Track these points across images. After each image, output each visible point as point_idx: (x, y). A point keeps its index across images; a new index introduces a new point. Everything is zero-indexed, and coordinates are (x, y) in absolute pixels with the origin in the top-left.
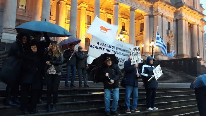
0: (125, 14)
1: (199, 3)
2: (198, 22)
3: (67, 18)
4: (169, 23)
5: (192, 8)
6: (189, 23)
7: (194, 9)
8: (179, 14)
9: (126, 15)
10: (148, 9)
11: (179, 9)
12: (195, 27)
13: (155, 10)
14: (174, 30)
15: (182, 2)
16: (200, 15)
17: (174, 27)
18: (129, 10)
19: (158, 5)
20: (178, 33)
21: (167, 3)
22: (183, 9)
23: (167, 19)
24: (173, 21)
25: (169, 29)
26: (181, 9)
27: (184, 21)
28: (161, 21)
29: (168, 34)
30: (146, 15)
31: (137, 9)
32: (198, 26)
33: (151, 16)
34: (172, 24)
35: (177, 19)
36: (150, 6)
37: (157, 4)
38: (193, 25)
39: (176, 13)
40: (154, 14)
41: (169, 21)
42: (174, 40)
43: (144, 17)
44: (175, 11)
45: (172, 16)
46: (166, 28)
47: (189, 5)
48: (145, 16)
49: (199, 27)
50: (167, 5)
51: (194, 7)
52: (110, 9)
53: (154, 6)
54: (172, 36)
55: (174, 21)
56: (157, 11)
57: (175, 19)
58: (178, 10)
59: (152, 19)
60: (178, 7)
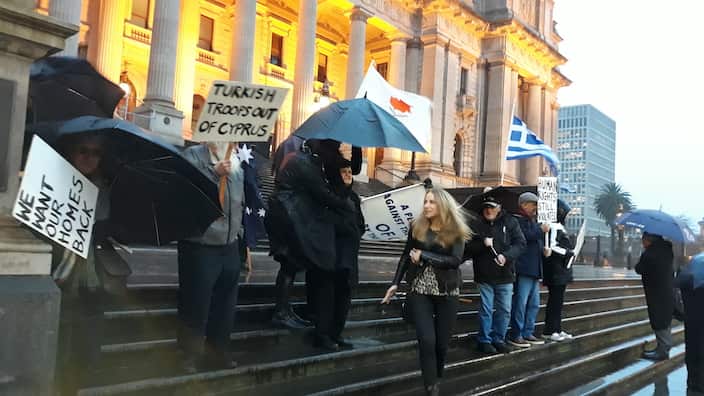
0: (328, 27)
1: (551, 16)
2: (546, 77)
3: (129, 18)
4: (464, 72)
5: (533, 33)
6: (520, 77)
7: (538, 34)
8: (495, 47)
9: (333, 31)
10: (407, 21)
11: (498, 31)
12: (536, 92)
13: (426, 25)
14: (477, 95)
15: (506, 10)
16: (552, 56)
17: (477, 85)
18: (348, 15)
19: (440, 10)
20: (489, 106)
21: (465, 7)
22: (509, 31)
23: (460, 58)
24: (475, 66)
25: (463, 91)
26: (503, 31)
27: (507, 70)
28: (443, 64)
29: (459, 106)
30: (399, 40)
31: (375, 17)
32: (543, 89)
33: (414, 45)
34: (474, 77)
35: (489, 61)
36: (412, 12)
37: (436, 7)
38: (532, 84)
39: (486, 43)
40: (423, 39)
41: (466, 66)
42: (476, 126)
43: (393, 44)
44: (486, 35)
45: (474, 50)
46: (454, 86)
47: (525, 22)
48: (394, 40)
49: (547, 93)
50: (464, 15)
51: (537, 29)
52: (283, 4)
53: (424, 13)
54: (471, 115)
55: (478, 67)
56: (434, 32)
57: (483, 61)
58: (493, 33)
59: (415, 52)
60: (494, 25)
